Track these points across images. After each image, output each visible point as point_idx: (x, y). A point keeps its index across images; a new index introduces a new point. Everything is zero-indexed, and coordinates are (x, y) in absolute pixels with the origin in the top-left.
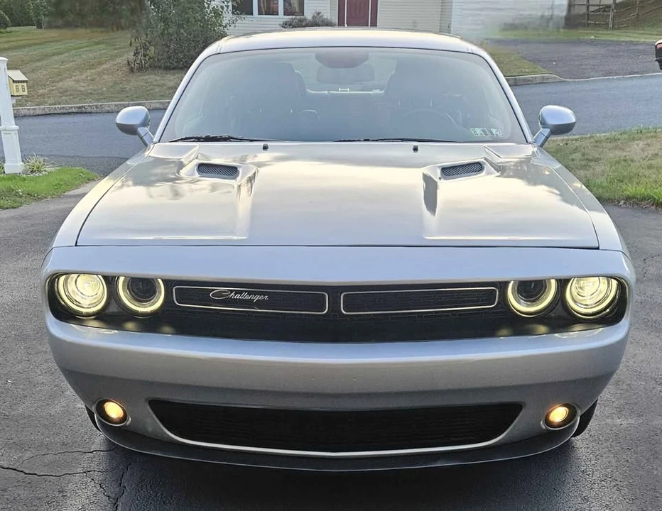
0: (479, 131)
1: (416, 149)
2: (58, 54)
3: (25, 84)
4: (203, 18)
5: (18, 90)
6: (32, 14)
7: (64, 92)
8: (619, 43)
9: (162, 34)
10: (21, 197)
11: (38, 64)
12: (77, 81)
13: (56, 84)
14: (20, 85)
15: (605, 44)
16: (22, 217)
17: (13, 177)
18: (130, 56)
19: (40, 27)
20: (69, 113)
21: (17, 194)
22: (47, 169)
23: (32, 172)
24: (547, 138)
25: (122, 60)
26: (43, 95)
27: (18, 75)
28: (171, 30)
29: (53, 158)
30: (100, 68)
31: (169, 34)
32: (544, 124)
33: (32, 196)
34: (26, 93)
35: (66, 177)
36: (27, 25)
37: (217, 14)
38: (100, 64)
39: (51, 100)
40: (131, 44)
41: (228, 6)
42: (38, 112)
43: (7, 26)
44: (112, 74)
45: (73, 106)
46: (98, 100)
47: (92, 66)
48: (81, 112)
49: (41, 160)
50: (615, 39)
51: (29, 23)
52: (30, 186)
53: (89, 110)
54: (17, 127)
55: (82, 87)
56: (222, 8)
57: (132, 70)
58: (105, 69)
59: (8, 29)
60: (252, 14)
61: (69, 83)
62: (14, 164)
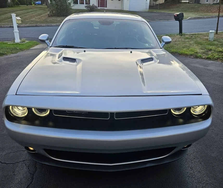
0: (147, 45)
1: (131, 52)
2: (31, 12)
3: (21, 21)
4: (66, 5)
5: (18, 22)
6: (25, 2)
7: (32, 21)
8: (161, 13)
9: (57, 8)
10: (18, 50)
11: (26, 14)
12: (36, 19)
13: (31, 19)
14: (19, 21)
15: (158, 13)
16: (18, 56)
17: (17, 44)
18: (49, 13)
19: (27, 5)
20: (34, 26)
21: (17, 49)
22: (26, 41)
23: (22, 42)
24: (164, 45)
25: (47, 14)
26: (27, 22)
27: (19, 18)
28: (59, 7)
29: (28, 38)
30: (42, 16)
31: (58, 8)
32: (163, 41)
33: (21, 50)
34: (21, 23)
35: (31, 44)
36: (24, 5)
37: (70, 4)
38: (41, 14)
39: (29, 23)
40: (49, 10)
41: (72, 2)
42: (25, 26)
43: (19, 5)
44: (44, 17)
45: (34, 25)
46: (41, 23)
47: (40, 15)
48: (36, 26)
49: (25, 39)
50: (160, 12)
51: (24, 4)
52: (21, 47)
53: (38, 26)
54: (18, 31)
55: (37, 20)
56: (71, 2)
57: (49, 16)
58: (43, 16)
59: (20, 6)
60: (78, 4)
61: (34, 19)
62: (18, 40)
